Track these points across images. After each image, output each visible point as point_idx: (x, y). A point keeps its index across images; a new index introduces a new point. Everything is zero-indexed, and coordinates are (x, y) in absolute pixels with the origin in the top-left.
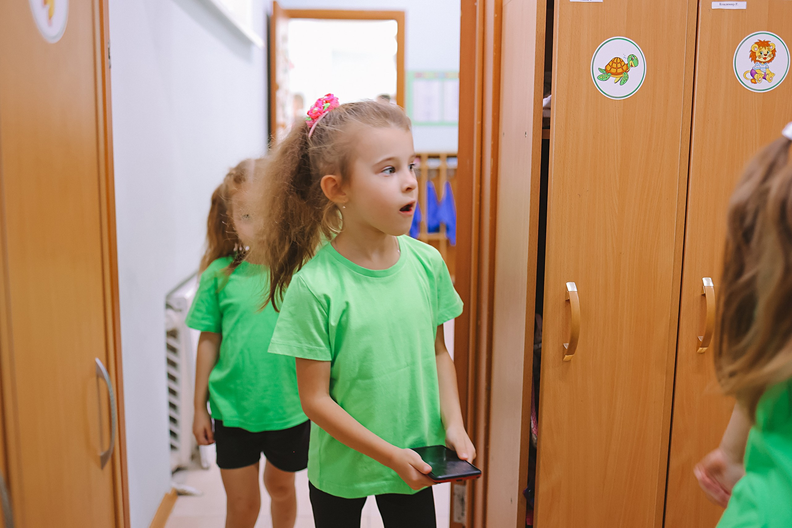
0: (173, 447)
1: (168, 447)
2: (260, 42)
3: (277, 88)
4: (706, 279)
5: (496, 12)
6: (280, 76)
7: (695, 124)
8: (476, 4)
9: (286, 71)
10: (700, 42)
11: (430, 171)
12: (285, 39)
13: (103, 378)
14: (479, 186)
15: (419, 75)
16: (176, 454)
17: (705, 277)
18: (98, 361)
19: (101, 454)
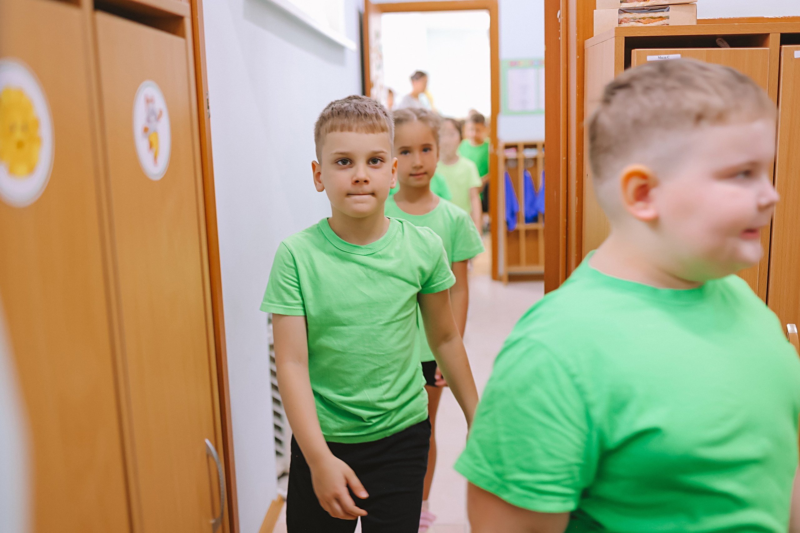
0: (278, 453)
1: (273, 454)
2: (352, 45)
3: (371, 86)
4: (790, 325)
5: (578, 54)
6: (374, 73)
7: (778, 174)
8: (559, 38)
9: (380, 67)
10: (782, 92)
11: (526, 160)
12: (378, 35)
13: (212, 456)
14: (565, 220)
15: (514, 64)
16: (281, 460)
17: (790, 323)
18: (207, 441)
19: (212, 521)
